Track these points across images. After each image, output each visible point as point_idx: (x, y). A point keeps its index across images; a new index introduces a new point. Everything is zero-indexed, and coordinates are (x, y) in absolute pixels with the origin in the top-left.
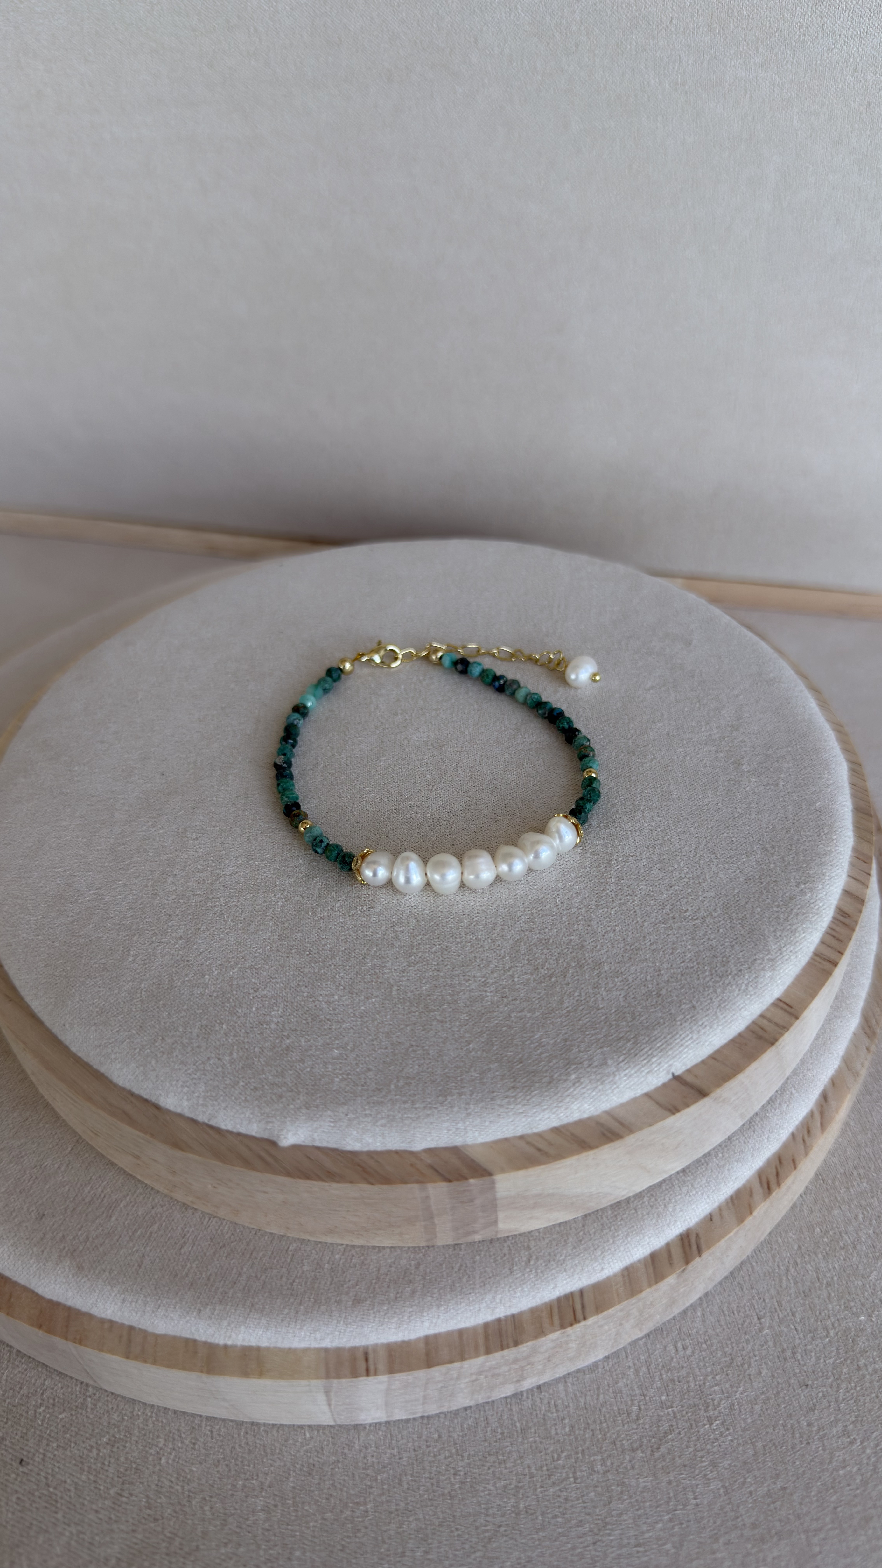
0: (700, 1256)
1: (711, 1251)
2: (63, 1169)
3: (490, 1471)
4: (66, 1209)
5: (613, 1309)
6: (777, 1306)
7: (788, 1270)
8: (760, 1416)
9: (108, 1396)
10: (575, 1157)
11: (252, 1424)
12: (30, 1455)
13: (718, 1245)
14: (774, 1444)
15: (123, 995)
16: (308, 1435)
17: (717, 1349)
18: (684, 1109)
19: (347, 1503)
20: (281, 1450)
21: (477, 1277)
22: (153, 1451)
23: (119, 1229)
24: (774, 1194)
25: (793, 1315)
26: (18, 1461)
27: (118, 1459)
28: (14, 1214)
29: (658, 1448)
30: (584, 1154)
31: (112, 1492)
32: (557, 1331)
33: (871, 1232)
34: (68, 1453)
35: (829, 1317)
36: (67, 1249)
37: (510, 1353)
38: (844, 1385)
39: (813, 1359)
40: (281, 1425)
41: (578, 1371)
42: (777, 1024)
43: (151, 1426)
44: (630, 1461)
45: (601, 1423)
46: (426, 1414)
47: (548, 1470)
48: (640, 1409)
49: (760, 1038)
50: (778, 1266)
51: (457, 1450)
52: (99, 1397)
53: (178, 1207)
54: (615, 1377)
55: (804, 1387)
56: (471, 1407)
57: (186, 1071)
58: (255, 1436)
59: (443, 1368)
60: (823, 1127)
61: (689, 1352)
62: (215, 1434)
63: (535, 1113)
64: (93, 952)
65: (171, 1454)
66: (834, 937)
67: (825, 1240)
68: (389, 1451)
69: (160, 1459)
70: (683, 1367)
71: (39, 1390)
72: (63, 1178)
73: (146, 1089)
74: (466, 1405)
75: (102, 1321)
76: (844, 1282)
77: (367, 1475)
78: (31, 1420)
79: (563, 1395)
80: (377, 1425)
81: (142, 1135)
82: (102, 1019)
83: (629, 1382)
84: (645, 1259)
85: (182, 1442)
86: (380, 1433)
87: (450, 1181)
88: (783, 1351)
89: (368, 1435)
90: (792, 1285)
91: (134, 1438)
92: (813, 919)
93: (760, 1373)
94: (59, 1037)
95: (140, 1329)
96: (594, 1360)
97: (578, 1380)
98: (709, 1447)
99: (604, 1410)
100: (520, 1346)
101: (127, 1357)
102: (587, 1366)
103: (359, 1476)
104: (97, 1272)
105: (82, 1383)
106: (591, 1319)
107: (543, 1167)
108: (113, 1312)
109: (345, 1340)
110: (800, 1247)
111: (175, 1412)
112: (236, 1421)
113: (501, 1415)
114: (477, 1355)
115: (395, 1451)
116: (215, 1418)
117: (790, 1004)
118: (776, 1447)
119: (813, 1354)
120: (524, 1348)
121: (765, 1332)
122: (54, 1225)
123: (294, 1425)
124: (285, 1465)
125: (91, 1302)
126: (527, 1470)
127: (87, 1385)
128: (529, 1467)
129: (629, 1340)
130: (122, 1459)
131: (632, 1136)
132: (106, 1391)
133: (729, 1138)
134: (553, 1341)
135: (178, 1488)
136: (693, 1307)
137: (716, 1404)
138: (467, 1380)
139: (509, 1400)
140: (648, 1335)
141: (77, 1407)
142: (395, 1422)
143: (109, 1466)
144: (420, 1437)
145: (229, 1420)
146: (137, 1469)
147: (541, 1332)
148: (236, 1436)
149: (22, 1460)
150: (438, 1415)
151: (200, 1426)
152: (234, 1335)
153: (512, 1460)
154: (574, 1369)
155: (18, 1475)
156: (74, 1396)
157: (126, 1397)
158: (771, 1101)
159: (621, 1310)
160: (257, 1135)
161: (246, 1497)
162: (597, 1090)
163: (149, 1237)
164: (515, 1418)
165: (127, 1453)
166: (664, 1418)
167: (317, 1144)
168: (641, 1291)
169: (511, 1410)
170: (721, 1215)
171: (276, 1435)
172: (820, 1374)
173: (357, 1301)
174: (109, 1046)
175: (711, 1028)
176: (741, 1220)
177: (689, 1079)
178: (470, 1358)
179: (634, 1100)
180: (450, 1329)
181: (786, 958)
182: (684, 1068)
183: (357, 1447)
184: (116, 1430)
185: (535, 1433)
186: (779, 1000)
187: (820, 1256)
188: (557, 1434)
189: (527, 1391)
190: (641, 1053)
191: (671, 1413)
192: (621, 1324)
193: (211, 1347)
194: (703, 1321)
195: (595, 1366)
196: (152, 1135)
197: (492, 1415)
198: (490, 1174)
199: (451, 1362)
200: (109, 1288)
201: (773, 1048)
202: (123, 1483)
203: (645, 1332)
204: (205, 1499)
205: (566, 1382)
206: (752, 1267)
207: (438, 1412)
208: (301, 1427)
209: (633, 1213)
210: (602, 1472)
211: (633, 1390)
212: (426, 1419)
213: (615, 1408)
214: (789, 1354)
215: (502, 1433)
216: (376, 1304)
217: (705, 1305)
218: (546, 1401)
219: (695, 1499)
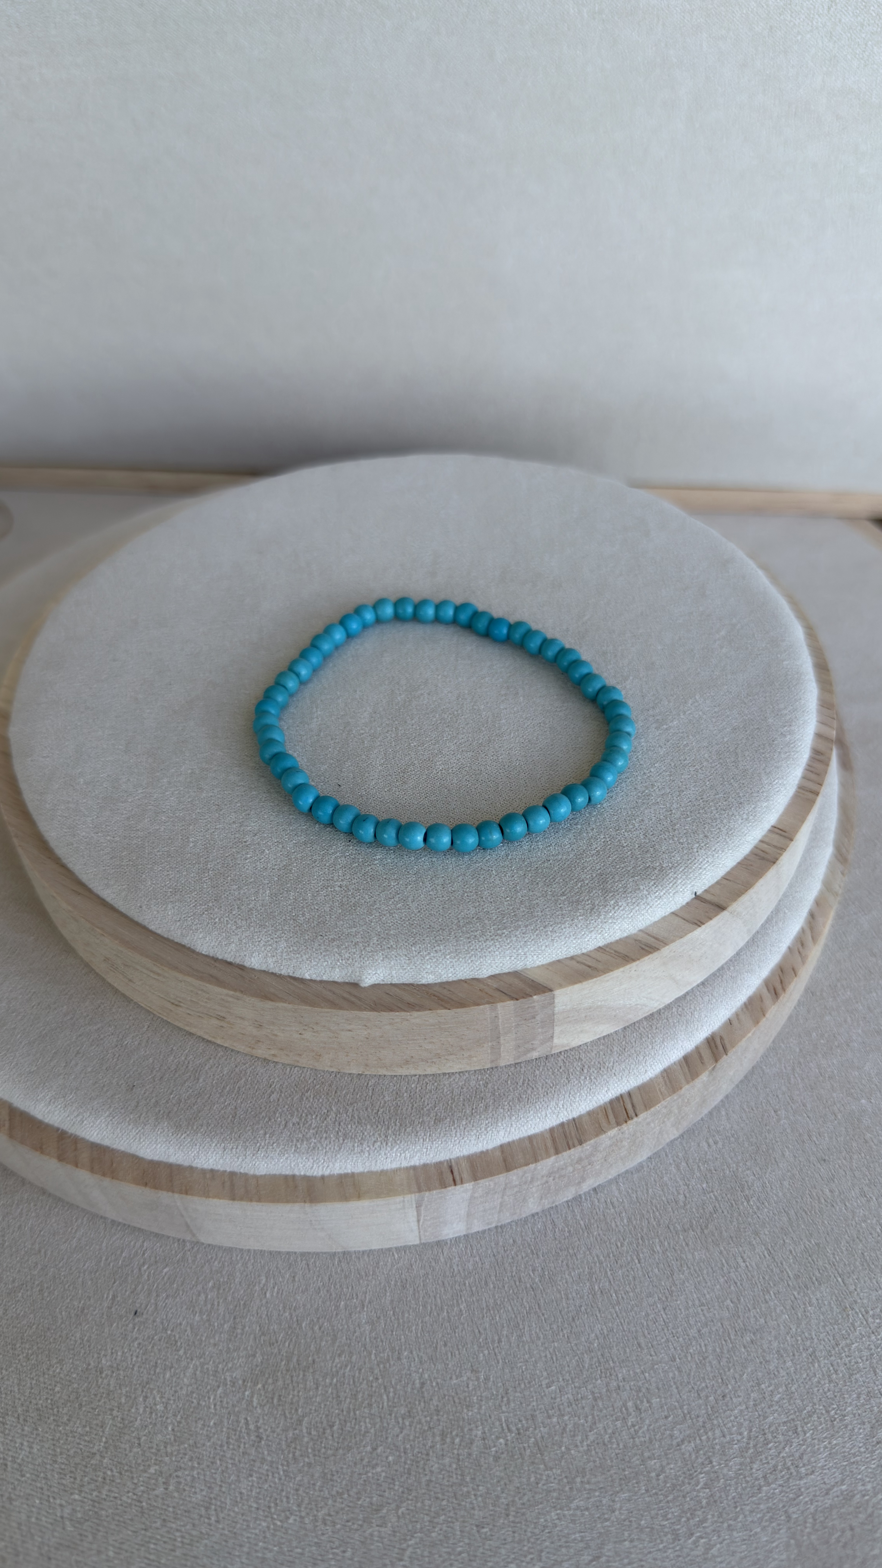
0: (726, 1055)
1: (734, 1050)
2: (143, 1045)
3: (564, 1263)
4: (153, 1078)
5: (659, 1105)
6: (789, 1100)
7: (793, 1069)
8: (789, 1189)
9: (205, 1248)
10: (621, 969)
11: (344, 1253)
12: (143, 1306)
13: (740, 1044)
14: (804, 1210)
15: (192, 875)
16: (396, 1256)
17: (743, 1141)
18: (707, 922)
19: (442, 1306)
20: (374, 1271)
21: (540, 1089)
22: (257, 1288)
23: (208, 1089)
24: (781, 998)
25: (804, 1105)
26: (133, 1313)
27: (226, 1299)
28: (105, 1089)
29: (707, 1227)
30: (628, 967)
31: (225, 1326)
32: (613, 1128)
33: (860, 1031)
34: (178, 1299)
35: (835, 1104)
36: (162, 1112)
37: (575, 1153)
38: (855, 1157)
39: (827, 1139)
40: (370, 1251)
41: (627, 1172)
42: (775, 847)
43: (251, 1267)
44: (684, 1240)
45: (654, 1211)
46: (499, 1224)
47: (614, 1256)
48: (686, 1197)
49: (763, 859)
50: (785, 1067)
51: (532, 1251)
52: (199, 1249)
53: (260, 1063)
54: (660, 1173)
55: (823, 1162)
56: (537, 1213)
57: (266, 932)
58: (348, 1263)
59: (519, 1172)
60: (814, 939)
61: (720, 1145)
62: (311, 1266)
63: (583, 935)
64: (154, 843)
65: (274, 1288)
66: (812, 772)
67: (822, 1041)
68: (471, 1259)
69: (265, 1293)
70: (716, 1159)
71: (139, 1251)
72: (146, 1052)
73: (230, 952)
74: (534, 1211)
75: (203, 1172)
76: (843, 1074)
77: (455, 1282)
78: (138, 1277)
79: (616, 1193)
80: (457, 1240)
81: (231, 993)
82: (176, 897)
83: (672, 1176)
84: (680, 1062)
85: (283, 1277)
86: (461, 1245)
87: (517, 1000)
88: (800, 1135)
89: (450, 1248)
90: (800, 1081)
91: (237, 1280)
92: (795, 756)
93: (784, 1155)
94: (136, 919)
95: (240, 1173)
96: (639, 1161)
97: (627, 1180)
98: (749, 1219)
99: (654, 1201)
100: (584, 1145)
101: (234, 1199)
102: (634, 1167)
103: (449, 1284)
104: (195, 1128)
105: (179, 1240)
106: (642, 1115)
107: (595, 979)
108: (215, 1160)
109: (431, 1156)
110: (801, 1050)
111: (271, 1253)
112: (328, 1253)
113: (566, 1217)
114: (548, 1156)
115: (477, 1259)
116: (309, 1253)
117: (784, 829)
118: (806, 1213)
119: (826, 1135)
120: (588, 1146)
121: (782, 1122)
122: (145, 1093)
123: (382, 1249)
124: (380, 1283)
125: (193, 1155)
126: (596, 1258)
127: (184, 1241)
128: (597, 1256)
129: (668, 1140)
130: (230, 1298)
131: (667, 947)
132: (203, 1244)
133: (738, 954)
134: (611, 1138)
135: (287, 1314)
136: (717, 1108)
137: (750, 1184)
138: (539, 1183)
139: (570, 1204)
140: (682, 1136)
141: (178, 1261)
142: (472, 1234)
143: (218, 1305)
144: (497, 1244)
145: (322, 1253)
146: (244, 1304)
147: (600, 1131)
148: (331, 1265)
149: (136, 1313)
150: (510, 1224)
151: (296, 1261)
152: (331, 1165)
153: (582, 1252)
154: (623, 1170)
155: (134, 1325)
156: (173, 1252)
157: (222, 1247)
158: (769, 921)
159: (666, 1107)
160: (340, 980)
161: (350, 1314)
162: (634, 911)
163: (238, 1092)
164: (578, 1217)
165: (233, 1293)
166: (707, 1202)
167: (395, 981)
168: (681, 1088)
169: (574, 1211)
170: (738, 1019)
171: (367, 1260)
172: (834, 1150)
173: (438, 1120)
174: (189, 919)
175: (723, 852)
176: (757, 1022)
177: (708, 897)
178: (542, 1159)
179: (664, 919)
180: (522, 1136)
181: (777, 790)
182: (704, 888)
183: (442, 1260)
184: (219, 1275)
185: (598, 1227)
186: (774, 827)
187: (820, 1055)
188: (617, 1226)
189: (585, 1194)
190: (667, 878)
191: (713, 1196)
192: (664, 1122)
193: (309, 1180)
194: (728, 1119)
195: (639, 1168)
196: (242, 992)
197: (558, 1218)
198: (551, 990)
199: (527, 1164)
200: (209, 1139)
201: (775, 867)
202: (235, 1318)
203: (681, 1132)
204: (313, 1320)
205: (617, 1182)
206: (763, 1071)
207: (510, 1221)
208: (389, 1250)
209: (666, 1023)
210: (661, 1251)
211: (677, 1182)
212: (500, 1229)
213: (664, 1198)
214: (806, 1137)
215: (569, 1232)
216: (456, 1122)
217: (727, 1105)
218: (603, 1200)
219: (744, 1262)
